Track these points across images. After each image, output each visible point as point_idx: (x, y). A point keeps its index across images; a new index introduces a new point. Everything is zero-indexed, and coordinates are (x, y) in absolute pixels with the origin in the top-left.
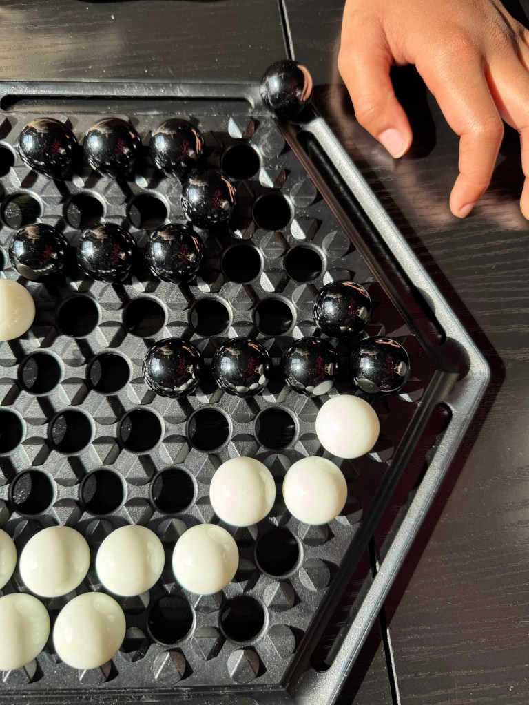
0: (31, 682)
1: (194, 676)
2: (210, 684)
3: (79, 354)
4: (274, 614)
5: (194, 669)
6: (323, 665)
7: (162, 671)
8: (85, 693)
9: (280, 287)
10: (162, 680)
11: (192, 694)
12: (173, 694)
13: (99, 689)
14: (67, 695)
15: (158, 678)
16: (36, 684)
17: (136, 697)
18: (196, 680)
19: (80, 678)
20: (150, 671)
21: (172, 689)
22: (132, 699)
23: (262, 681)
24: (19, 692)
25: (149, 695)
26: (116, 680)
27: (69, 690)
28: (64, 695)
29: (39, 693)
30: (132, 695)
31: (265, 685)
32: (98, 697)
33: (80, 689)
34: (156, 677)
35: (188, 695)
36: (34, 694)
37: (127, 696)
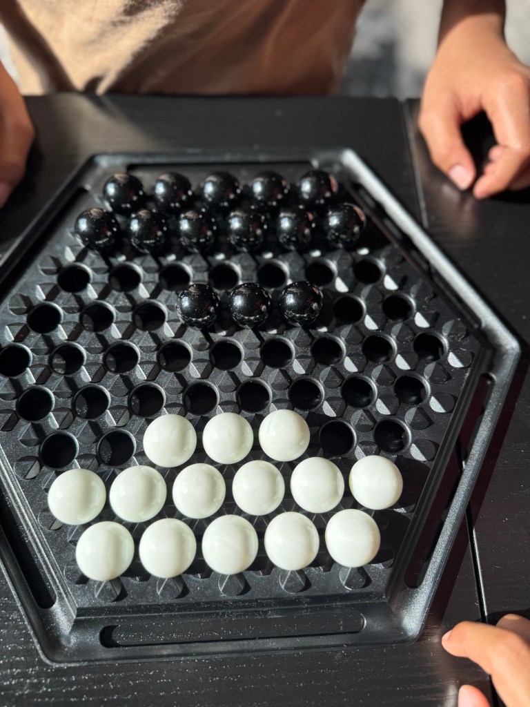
0: (179, 597)
1: (314, 587)
2: (327, 593)
3: (205, 341)
5: (312, 582)
6: (414, 583)
7: (288, 581)
8: (221, 608)
9: (353, 287)
10: (288, 588)
11: (310, 608)
12: (294, 607)
13: (235, 602)
14: (206, 612)
15: (285, 587)
16: (184, 599)
17: (262, 611)
18: (315, 590)
19: (221, 590)
20: (277, 584)
21: (295, 600)
22: (260, 615)
23: (369, 589)
24: (169, 607)
25: (274, 610)
26: (249, 593)
27: (210, 603)
28: (204, 612)
29: (184, 609)
30: (260, 609)
31: (371, 593)
32: (232, 613)
33: (220, 602)
34: (283, 587)
35: (307, 609)
36: (179, 610)
37: (256, 611)
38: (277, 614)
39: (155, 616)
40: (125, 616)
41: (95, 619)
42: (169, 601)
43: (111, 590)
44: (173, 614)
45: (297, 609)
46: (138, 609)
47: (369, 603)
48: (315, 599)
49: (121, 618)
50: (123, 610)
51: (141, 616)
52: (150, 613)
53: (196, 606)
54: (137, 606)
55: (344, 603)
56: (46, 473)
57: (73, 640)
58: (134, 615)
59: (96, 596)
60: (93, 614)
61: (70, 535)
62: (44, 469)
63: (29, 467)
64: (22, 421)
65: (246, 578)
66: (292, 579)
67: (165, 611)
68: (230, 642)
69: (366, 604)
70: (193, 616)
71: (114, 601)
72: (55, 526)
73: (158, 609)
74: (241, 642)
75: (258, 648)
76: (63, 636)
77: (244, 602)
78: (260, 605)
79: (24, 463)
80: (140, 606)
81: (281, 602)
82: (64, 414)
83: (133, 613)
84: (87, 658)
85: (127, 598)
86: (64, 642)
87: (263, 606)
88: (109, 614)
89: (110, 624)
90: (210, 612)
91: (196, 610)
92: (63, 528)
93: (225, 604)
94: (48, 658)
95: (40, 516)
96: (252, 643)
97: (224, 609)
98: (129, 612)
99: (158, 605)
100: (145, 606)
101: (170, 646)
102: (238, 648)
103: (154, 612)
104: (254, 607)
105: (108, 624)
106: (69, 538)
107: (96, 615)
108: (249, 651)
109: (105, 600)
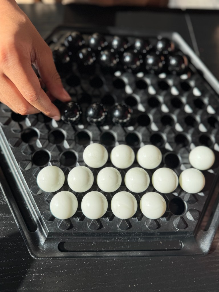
0: (98, 229)
2: (168, 231)
4: (189, 205)
5: (161, 225)
7: (150, 224)
10: (150, 227)
11: (158, 238)
12: (152, 237)
13: (124, 233)
14: (110, 237)
15: (149, 227)
16: (100, 230)
17: (136, 238)
18: (162, 229)
19: (118, 227)
20: (144, 226)
21: (153, 233)
22: (135, 240)
23: (187, 230)
24: (92, 234)
25: (142, 238)
26: (131, 229)
27: (113, 233)
28: (109, 237)
29: (100, 235)
30: (135, 237)
31: (188, 232)
32: (122, 238)
33: (117, 233)
34: (147, 227)
35: (157, 238)
36: (97, 236)
37: (133, 238)
38: (143, 240)
39: (85, 238)
40: (71, 237)
41: (57, 238)
42: (93, 231)
43: (66, 224)
44: (94, 237)
45: (152, 238)
46: (78, 234)
47: (186, 237)
48: (162, 234)
49: (69, 238)
50: (71, 234)
51: (79, 238)
52: (83, 236)
53: (106, 234)
54: (78, 233)
55: (174, 236)
56: (34, 168)
57: (45, 248)
58: (75, 237)
59: (58, 227)
60: (56, 236)
61: (46, 197)
62: (34, 166)
63: (27, 164)
64: (23, 143)
65: (130, 222)
66: (151, 223)
67: (90, 236)
68: (120, 252)
69: (185, 237)
70: (103, 239)
71: (67, 230)
72: (39, 193)
73: (87, 235)
74: (126, 252)
75: (134, 255)
76: (41, 245)
77: (128, 233)
78: (136, 235)
79: (24, 162)
80: (79, 233)
81: (146, 234)
82: (44, 141)
83: (75, 236)
84: (52, 256)
85: (73, 228)
86: (41, 248)
87: (137, 236)
88: (64, 236)
89: (63, 241)
90: (111, 237)
91: (105, 236)
92: (43, 193)
93: (119, 234)
94: (33, 255)
95: (32, 188)
96: (131, 252)
97: (118, 236)
98: (73, 236)
99: (88, 233)
100: (82, 233)
101: (92, 252)
102: (124, 255)
103: (85, 236)
104: (133, 236)
105: (62, 241)
106: (46, 199)
107: (57, 236)
108: (130, 256)
109: (63, 229)
